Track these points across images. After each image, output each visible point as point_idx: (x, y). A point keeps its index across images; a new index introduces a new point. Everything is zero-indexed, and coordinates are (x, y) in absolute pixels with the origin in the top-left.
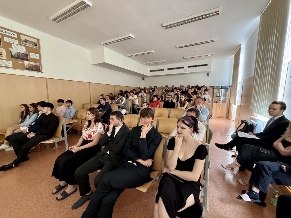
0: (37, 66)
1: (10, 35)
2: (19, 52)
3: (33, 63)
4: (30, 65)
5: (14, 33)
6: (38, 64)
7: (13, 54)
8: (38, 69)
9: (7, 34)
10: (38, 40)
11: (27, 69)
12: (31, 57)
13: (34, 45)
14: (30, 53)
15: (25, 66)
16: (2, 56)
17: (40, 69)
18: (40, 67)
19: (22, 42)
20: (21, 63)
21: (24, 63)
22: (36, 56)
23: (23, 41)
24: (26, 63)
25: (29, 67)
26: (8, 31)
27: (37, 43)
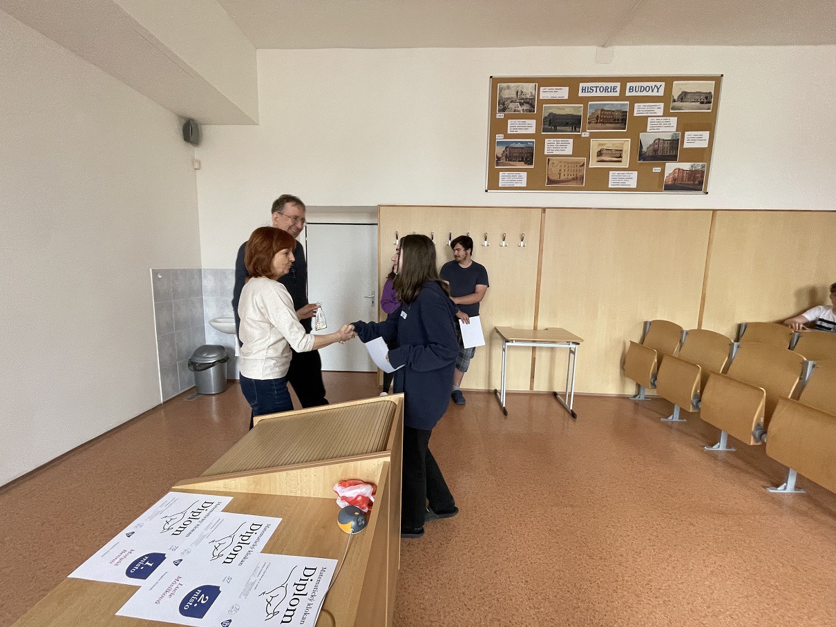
0: (696, 172)
1: (650, 94)
2: (659, 139)
3: (686, 166)
4: (676, 175)
5: (658, 84)
6: (698, 166)
7: (644, 149)
8: (695, 182)
9: (645, 93)
10: (718, 80)
11: (668, 188)
12: (686, 145)
13: (702, 103)
14: (687, 133)
15: (665, 177)
16: (620, 161)
17: (701, 183)
18: (702, 177)
19: (672, 104)
20: (657, 170)
21: (663, 170)
22: (700, 139)
23: (676, 98)
24: (670, 167)
25: (674, 179)
26: (645, 84)
27: (713, 93)
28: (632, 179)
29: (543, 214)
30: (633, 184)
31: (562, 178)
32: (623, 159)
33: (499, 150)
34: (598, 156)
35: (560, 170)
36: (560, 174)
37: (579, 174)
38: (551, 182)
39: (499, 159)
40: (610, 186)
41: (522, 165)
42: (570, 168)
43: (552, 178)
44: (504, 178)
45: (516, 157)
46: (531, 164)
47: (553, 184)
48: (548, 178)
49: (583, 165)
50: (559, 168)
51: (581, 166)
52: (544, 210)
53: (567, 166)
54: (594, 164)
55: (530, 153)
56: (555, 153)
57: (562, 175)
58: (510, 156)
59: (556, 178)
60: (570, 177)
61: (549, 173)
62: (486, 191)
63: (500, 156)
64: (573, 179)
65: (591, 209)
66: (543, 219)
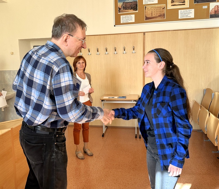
4: (216, 9)
11: (212, 16)
15: (210, 11)
16: (184, 5)
20: (205, 7)
21: (209, 7)
24: (212, 5)
25: (215, 12)
28: (191, 13)
29: (144, 36)
30: (192, 16)
31: (153, 16)
32: (186, 3)
33: (120, 4)
34: (171, 3)
36: (152, 14)
37: (162, 13)
38: (147, 18)
39: (120, 9)
40: (179, 18)
41: (132, 11)
42: (157, 11)
44: (123, 19)
45: (128, 7)
46: (137, 10)
47: (148, 19)
48: (146, 16)
49: (164, 8)
50: (151, 11)
51: (163, 9)
52: (144, 33)
53: (155, 9)
54: (170, 7)
55: (135, 4)
56: (149, 3)
58: (125, 7)
59: (150, 16)
60: (157, 15)
61: (146, 14)
62: (115, 26)
63: (120, 7)
64: (159, 16)
65: (169, 31)
66: (144, 38)
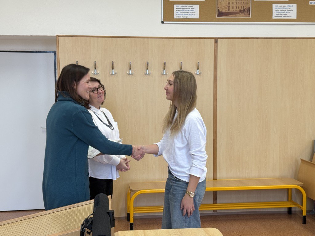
28: (292, 11)
29: (216, 44)
30: (293, 15)
31: (231, 10)
35: (229, 3)
36: (229, 7)
37: (246, 7)
38: (221, 14)
40: (274, 17)
42: (237, 2)
43: (221, 10)
44: (178, 11)
47: (223, 15)
48: (219, 10)
52: (216, 40)
57: (231, 8)
59: (225, 10)
60: (238, 10)
61: (219, 6)
62: (162, 22)
64: (241, 11)
65: (258, 38)
66: (216, 48)
